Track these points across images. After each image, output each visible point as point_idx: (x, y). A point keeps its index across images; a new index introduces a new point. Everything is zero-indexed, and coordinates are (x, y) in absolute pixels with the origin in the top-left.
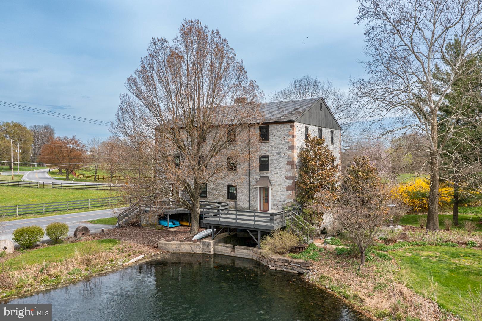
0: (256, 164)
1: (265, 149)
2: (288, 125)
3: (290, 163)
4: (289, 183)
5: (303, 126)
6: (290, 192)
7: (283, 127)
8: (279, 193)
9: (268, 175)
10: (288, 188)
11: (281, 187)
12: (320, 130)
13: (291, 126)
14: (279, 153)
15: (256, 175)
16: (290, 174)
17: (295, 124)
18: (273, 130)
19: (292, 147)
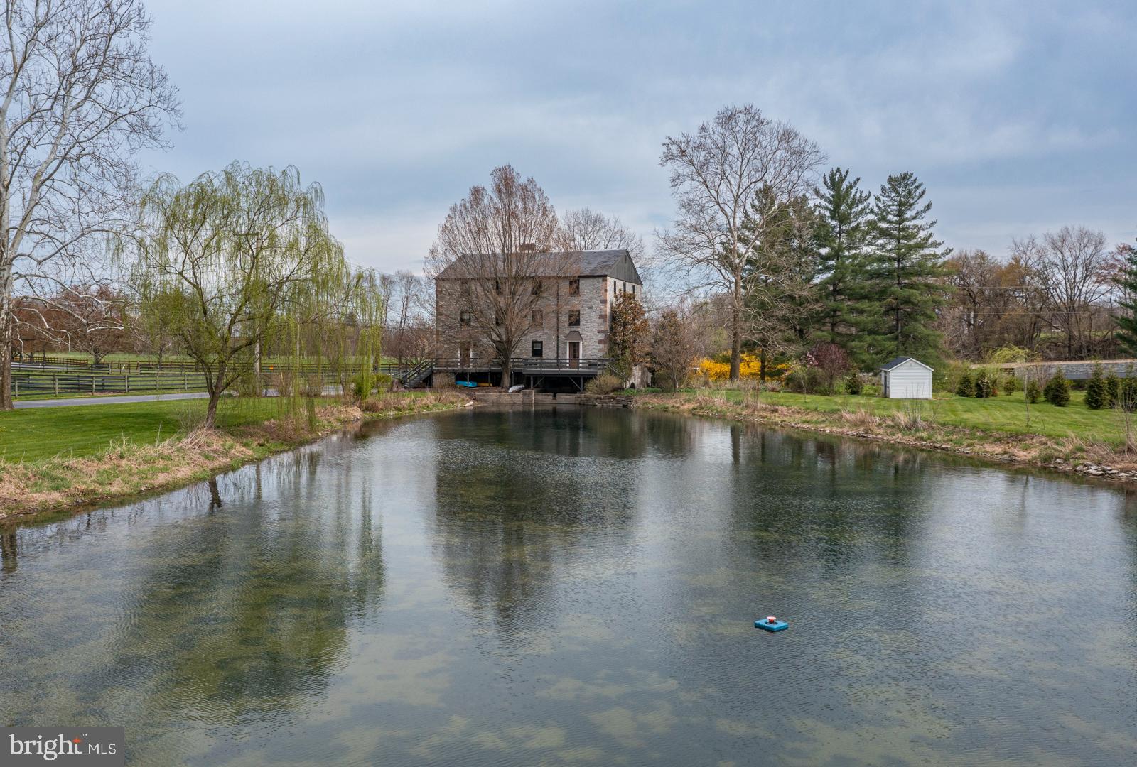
0: (565, 319)
1: (574, 303)
2: (601, 279)
3: (602, 317)
4: (601, 336)
5: (613, 280)
6: (602, 346)
7: (595, 280)
8: (591, 347)
9: (578, 329)
10: (600, 342)
11: (592, 341)
12: (624, 285)
13: (603, 280)
14: (590, 308)
15: (566, 330)
16: (602, 328)
17: (608, 278)
18: (585, 285)
19: (604, 302)
